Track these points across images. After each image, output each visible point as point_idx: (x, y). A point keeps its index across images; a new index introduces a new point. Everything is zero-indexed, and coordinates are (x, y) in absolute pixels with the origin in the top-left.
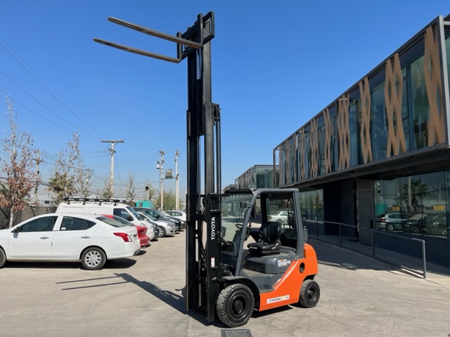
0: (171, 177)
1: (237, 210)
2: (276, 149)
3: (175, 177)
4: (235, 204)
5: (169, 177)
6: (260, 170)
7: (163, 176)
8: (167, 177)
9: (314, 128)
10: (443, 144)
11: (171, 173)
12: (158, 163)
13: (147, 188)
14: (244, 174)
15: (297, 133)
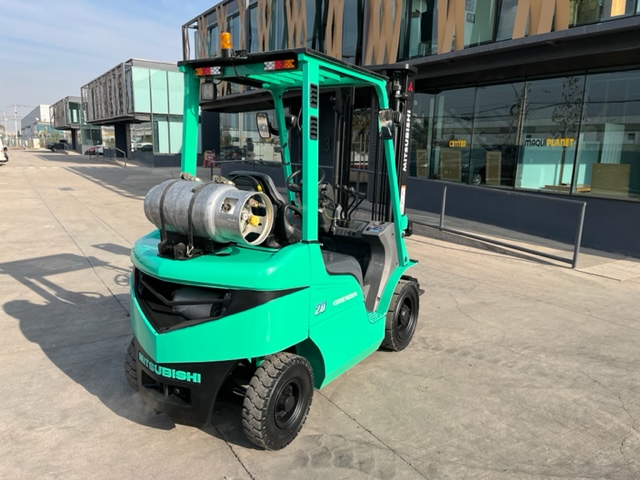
14: (105, 76)
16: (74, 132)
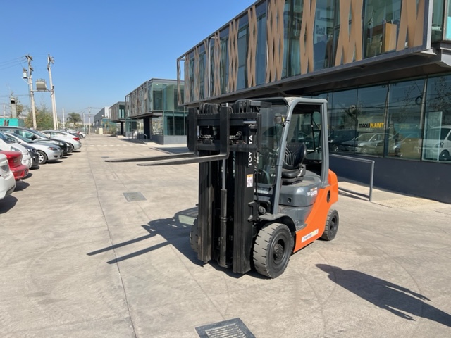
0: (44, 90)
2: (180, 58)
3: (50, 89)
6: (157, 86)
7: (33, 88)
8: (39, 90)
9: (233, 33)
11: (44, 84)
12: (25, 70)
13: (13, 102)
15: (210, 38)
16: (122, 123)
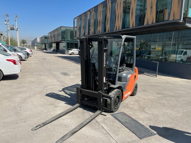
0: (14, 29)
1: (48, 48)
2: (75, 18)
3: (16, 29)
4: (47, 45)
5: (12, 29)
6: (63, 29)
7: (9, 28)
8: (11, 29)
10: (178, 19)
11: (14, 27)
12: (5, 21)
14: (54, 31)
15: (89, 11)
